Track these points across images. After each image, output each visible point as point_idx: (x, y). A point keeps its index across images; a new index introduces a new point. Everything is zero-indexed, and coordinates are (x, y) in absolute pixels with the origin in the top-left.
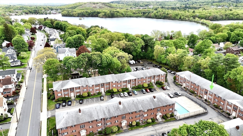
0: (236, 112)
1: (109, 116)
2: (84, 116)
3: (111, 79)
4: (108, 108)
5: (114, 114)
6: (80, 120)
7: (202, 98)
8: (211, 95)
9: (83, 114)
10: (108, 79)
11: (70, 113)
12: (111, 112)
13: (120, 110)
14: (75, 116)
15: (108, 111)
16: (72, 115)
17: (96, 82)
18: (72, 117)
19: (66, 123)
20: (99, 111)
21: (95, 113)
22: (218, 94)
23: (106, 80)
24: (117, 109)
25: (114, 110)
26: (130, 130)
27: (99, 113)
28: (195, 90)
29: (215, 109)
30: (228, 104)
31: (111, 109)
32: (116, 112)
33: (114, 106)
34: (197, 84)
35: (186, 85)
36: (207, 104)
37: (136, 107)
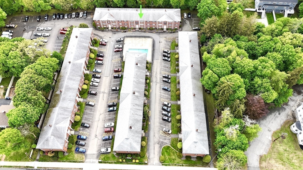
0: (167, 25)
1: (142, 107)
2: (136, 126)
3: (75, 82)
4: (135, 105)
5: (142, 102)
6: (139, 130)
7: (135, 29)
8: (143, 23)
9: (134, 126)
10: (74, 85)
11: (128, 136)
12: (139, 104)
13: (140, 96)
14: (134, 133)
15: (137, 106)
16: (131, 135)
17: (71, 100)
18: (134, 136)
19: (138, 142)
20: (136, 113)
21: (136, 117)
22: (148, 20)
23: (74, 88)
24: (138, 98)
25: (138, 101)
26: (149, 99)
27: (137, 113)
28: (124, 26)
29: (152, 31)
30: (159, 23)
31: (136, 103)
32: (140, 101)
33: (134, 99)
34: (125, 20)
35: (112, 26)
36: (143, 31)
37: (141, 83)
